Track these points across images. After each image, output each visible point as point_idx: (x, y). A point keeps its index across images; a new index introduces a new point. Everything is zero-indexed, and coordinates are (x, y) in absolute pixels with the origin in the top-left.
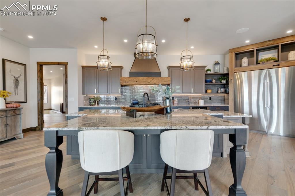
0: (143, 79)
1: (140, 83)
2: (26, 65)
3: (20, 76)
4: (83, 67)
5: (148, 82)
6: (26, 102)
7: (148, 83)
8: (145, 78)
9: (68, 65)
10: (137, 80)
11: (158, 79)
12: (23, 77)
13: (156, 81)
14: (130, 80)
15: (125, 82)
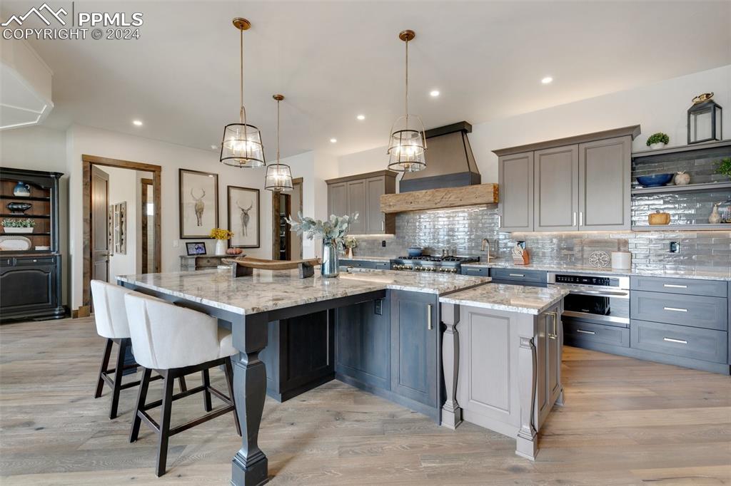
0: (425, 196)
1: (418, 206)
2: (259, 190)
3: (251, 207)
4: (329, 183)
5: (436, 201)
6: (259, 247)
7: (436, 204)
8: (430, 192)
9: (304, 183)
10: (411, 199)
11: (459, 192)
12: (255, 209)
13: (453, 197)
14: (398, 201)
15: (390, 206)
